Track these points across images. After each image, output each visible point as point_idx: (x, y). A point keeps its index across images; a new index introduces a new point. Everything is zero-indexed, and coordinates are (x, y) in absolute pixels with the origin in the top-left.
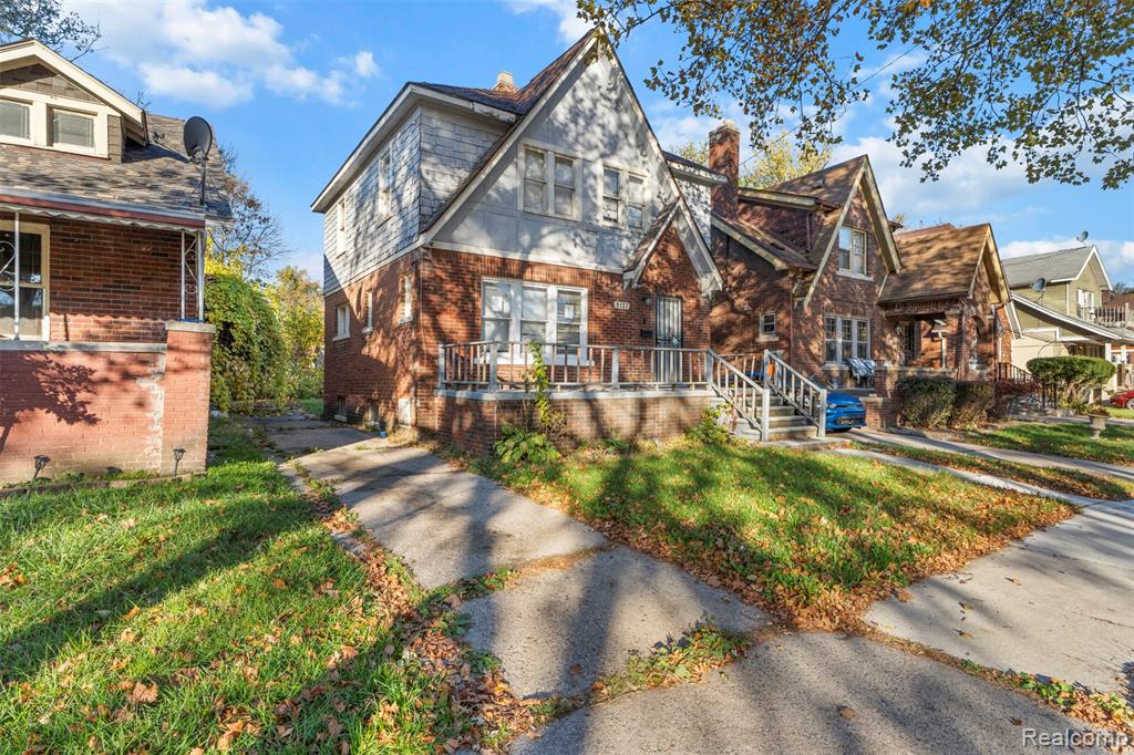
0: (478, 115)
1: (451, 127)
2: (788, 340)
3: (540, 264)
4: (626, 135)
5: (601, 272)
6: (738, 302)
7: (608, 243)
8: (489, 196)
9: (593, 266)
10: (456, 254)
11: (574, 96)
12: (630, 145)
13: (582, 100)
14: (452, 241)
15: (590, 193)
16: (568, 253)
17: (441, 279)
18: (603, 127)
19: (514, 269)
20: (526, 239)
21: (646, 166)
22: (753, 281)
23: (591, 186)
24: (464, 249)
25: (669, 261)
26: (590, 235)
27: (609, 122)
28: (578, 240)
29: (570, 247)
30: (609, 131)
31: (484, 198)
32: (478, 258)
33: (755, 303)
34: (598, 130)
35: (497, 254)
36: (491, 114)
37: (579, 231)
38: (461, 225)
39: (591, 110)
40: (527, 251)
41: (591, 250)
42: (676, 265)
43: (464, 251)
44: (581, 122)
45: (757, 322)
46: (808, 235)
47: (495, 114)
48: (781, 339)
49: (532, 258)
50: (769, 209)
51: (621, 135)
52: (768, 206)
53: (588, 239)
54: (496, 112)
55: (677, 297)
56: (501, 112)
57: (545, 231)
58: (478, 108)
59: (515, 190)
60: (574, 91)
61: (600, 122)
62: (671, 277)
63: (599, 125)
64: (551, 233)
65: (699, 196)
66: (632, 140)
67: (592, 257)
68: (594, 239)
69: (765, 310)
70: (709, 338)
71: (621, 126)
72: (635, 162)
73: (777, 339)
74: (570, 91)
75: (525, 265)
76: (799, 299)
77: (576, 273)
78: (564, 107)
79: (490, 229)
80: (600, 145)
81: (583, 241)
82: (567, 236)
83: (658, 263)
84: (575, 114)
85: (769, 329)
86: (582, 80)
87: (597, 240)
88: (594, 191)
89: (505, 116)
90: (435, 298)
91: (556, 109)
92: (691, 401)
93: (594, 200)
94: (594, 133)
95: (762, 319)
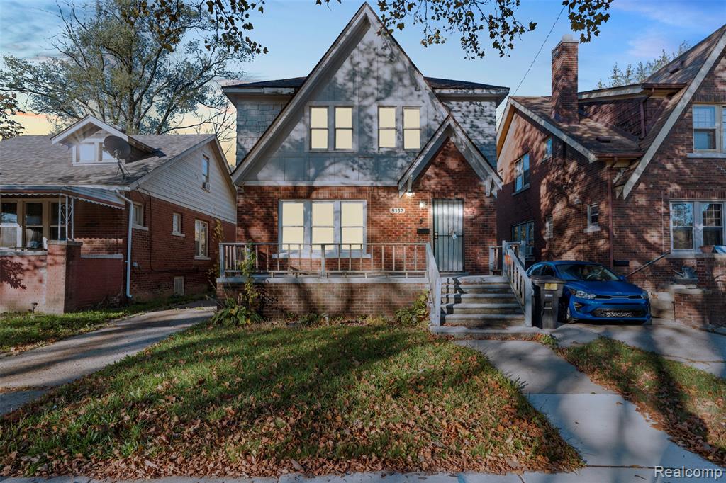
0: (268, 95)
1: (256, 107)
2: (608, 230)
3: (323, 187)
4: (401, 80)
5: (378, 187)
6: (571, 197)
7: (384, 164)
8: (284, 147)
9: (369, 183)
10: (261, 187)
11: (351, 63)
12: (405, 86)
13: (358, 63)
14: (257, 180)
15: (367, 129)
16: (347, 177)
17: (250, 204)
18: (378, 78)
19: (302, 193)
20: (312, 172)
21: (421, 98)
22: (582, 176)
23: (367, 125)
24: (266, 183)
25: (449, 171)
26: (367, 161)
27: (384, 73)
28: (355, 166)
29: (349, 172)
30: (385, 81)
31: (280, 148)
32: (276, 188)
33: (584, 196)
34: (373, 82)
35: (290, 184)
36: (276, 93)
37: (356, 159)
38: (264, 169)
39: (367, 68)
40: (314, 179)
41: (368, 172)
42: (455, 173)
43: (266, 184)
44: (358, 79)
45: (586, 214)
46: (643, 122)
47: (280, 92)
48: (602, 229)
49: (317, 183)
50: (612, 105)
51: (396, 80)
52: (612, 102)
53: (365, 164)
54: (280, 90)
55: (458, 199)
56: (283, 89)
57: (327, 163)
58: (267, 91)
59: (302, 139)
60: (352, 58)
61: (375, 74)
62: (450, 184)
63: (374, 78)
64: (331, 164)
65: (482, 111)
66: (406, 82)
67: (369, 177)
68: (370, 163)
69: (591, 203)
70: (495, 232)
71: (396, 73)
72: (410, 98)
73: (599, 229)
74: (348, 60)
75: (312, 189)
76: (620, 188)
77: (354, 190)
78: (343, 73)
79: (284, 167)
80: (376, 92)
81: (360, 166)
82: (347, 164)
83: (435, 173)
84: (352, 75)
85: (594, 220)
86: (358, 49)
87: (373, 163)
88: (370, 127)
89: (286, 91)
90: (246, 217)
91: (336, 76)
92: (403, 287)
93: (370, 134)
94: (369, 85)
95: (589, 210)
